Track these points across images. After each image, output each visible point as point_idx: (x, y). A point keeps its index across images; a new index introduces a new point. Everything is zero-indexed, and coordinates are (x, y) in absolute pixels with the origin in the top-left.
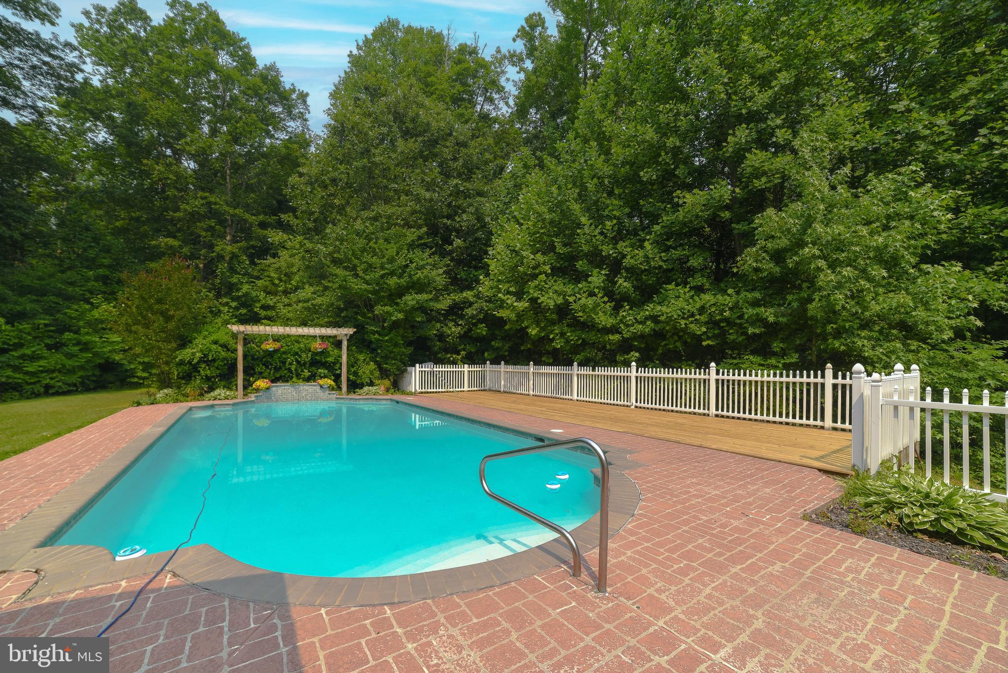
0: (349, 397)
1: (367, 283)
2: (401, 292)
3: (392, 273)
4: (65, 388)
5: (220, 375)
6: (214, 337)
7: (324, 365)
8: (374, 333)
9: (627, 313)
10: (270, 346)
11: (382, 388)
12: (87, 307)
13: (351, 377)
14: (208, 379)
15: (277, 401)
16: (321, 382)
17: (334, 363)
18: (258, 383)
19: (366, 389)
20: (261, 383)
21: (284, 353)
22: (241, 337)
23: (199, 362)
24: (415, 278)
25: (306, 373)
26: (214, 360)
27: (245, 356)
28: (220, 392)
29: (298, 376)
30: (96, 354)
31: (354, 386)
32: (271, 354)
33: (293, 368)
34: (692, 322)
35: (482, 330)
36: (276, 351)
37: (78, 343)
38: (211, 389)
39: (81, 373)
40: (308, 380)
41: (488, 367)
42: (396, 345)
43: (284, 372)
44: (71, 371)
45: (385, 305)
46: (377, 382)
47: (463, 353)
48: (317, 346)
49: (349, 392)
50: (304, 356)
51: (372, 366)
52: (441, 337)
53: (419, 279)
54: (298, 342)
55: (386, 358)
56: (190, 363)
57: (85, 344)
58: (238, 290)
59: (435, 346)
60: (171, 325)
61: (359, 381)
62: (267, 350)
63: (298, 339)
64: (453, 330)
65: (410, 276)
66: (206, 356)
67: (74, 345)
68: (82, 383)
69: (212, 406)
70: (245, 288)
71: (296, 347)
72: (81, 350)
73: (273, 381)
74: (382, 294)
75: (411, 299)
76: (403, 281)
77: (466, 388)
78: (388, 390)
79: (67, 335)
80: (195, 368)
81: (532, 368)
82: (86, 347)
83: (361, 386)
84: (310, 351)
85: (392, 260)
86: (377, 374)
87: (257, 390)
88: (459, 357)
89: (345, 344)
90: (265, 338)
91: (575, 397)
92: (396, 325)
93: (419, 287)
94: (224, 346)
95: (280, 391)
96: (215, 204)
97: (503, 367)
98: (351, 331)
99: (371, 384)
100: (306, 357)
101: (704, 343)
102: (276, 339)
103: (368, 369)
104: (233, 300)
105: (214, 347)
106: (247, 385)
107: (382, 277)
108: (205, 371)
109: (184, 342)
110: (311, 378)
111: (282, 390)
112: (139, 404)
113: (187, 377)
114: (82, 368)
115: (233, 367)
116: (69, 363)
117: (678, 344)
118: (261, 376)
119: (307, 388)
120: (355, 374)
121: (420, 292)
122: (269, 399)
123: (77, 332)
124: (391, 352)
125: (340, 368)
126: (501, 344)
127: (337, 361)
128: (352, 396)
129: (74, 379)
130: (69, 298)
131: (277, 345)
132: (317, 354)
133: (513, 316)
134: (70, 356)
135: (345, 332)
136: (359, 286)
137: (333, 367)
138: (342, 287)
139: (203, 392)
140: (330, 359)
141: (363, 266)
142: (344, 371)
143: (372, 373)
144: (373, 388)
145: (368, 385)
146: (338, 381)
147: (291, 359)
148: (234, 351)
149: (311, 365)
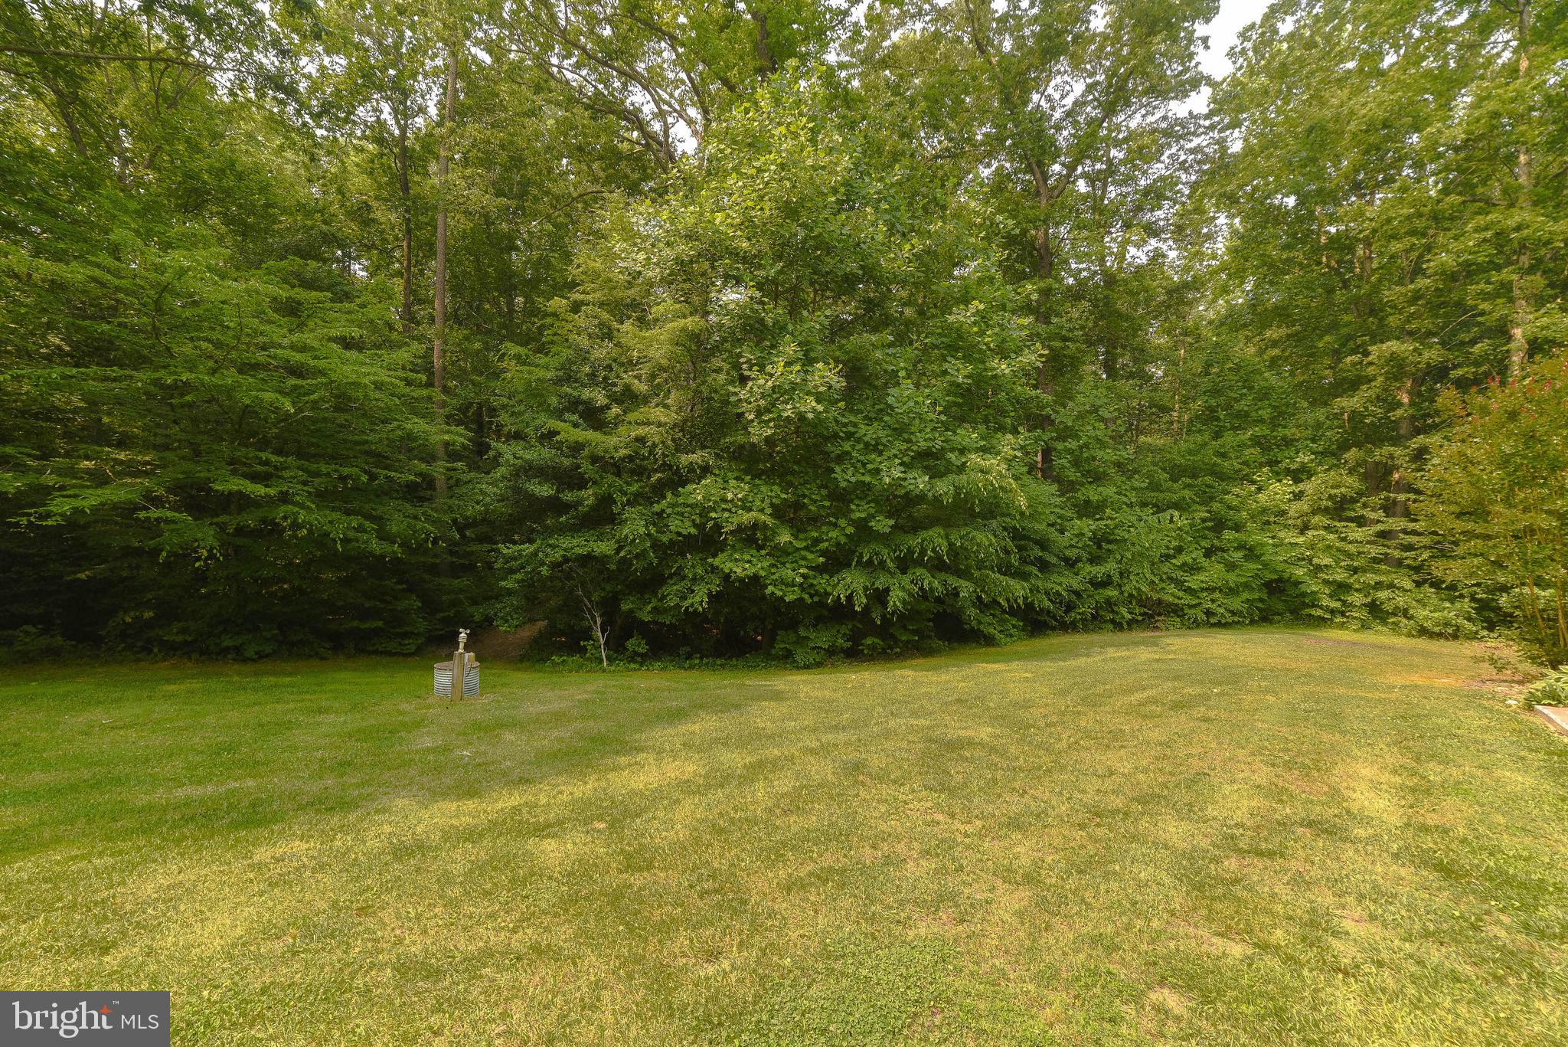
4: (1229, 618)
12: (1249, 489)
30: (1265, 565)
37: (1241, 547)
39: (1245, 595)
44: (1233, 592)
57: (1251, 549)
67: (1237, 549)
68: (1248, 611)
72: (1246, 558)
79: (1228, 535)
82: (1251, 553)
114: (1247, 586)
116: (1232, 578)
123: (1237, 527)
129: (1237, 603)
130: (1226, 478)
134: (1231, 567)
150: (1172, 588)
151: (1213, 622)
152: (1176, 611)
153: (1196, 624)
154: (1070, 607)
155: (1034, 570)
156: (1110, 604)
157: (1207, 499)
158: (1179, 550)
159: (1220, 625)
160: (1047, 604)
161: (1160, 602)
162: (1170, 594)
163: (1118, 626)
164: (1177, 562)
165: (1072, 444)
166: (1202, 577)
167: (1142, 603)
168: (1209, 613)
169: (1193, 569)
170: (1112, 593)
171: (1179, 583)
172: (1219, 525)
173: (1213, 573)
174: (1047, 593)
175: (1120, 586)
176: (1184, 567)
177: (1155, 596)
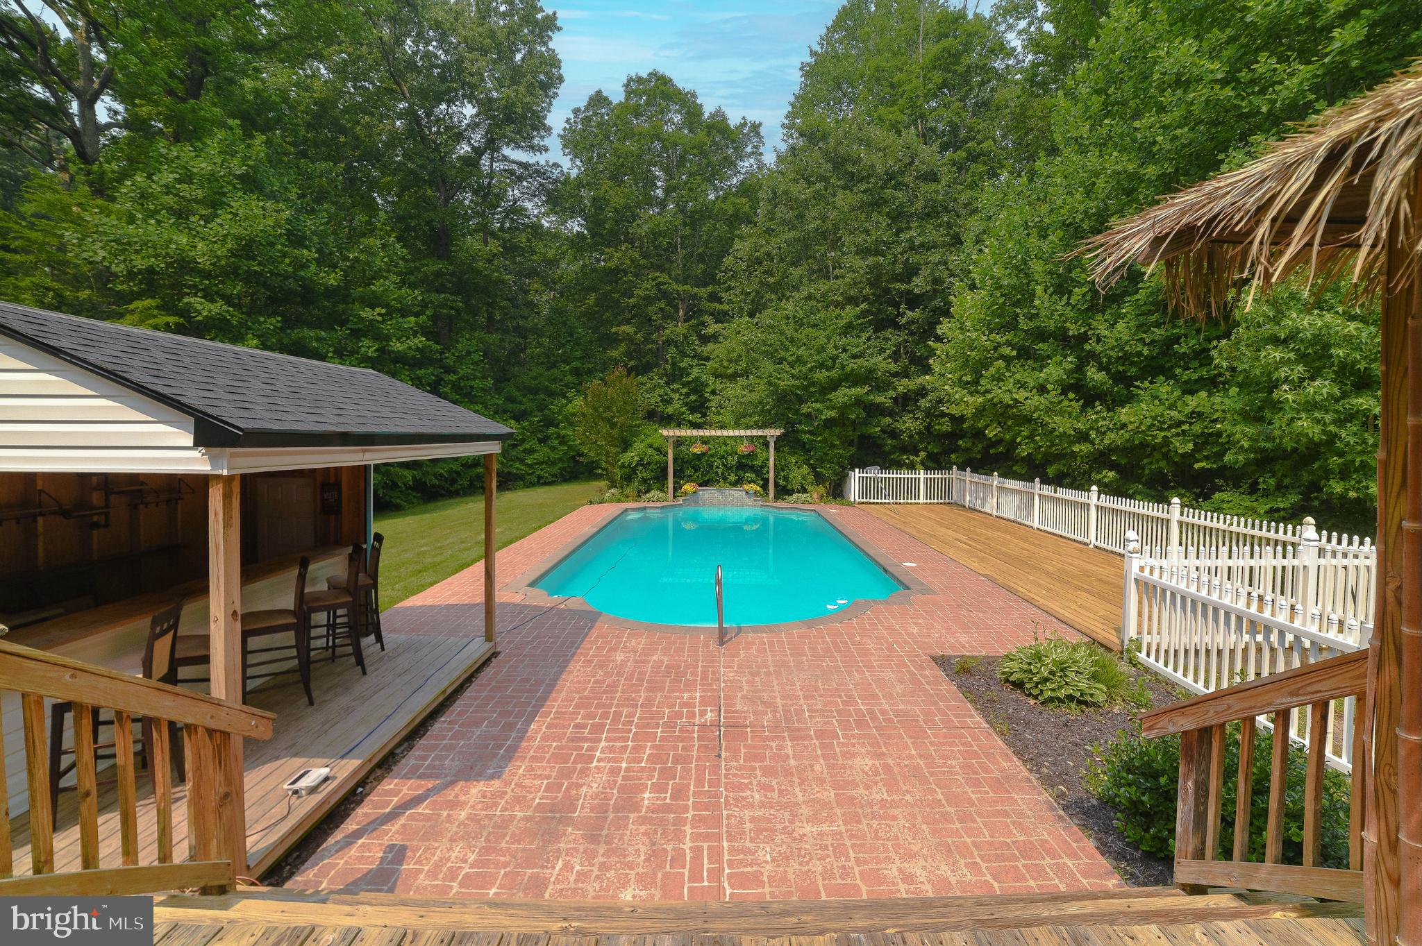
0: (776, 505)
1: (793, 376)
2: (834, 386)
3: (821, 366)
4: (550, 478)
5: (654, 478)
6: (650, 441)
7: (752, 468)
8: (805, 432)
9: (1097, 416)
10: (698, 449)
11: (815, 496)
12: (564, 402)
13: (782, 482)
14: (644, 481)
15: (703, 505)
16: (746, 487)
17: (762, 467)
18: (686, 487)
19: (795, 496)
20: (688, 487)
21: (712, 456)
22: (671, 441)
23: (637, 465)
24: (848, 369)
25: (733, 477)
26: (649, 464)
27: (675, 460)
28: (653, 494)
29: (725, 479)
30: (570, 447)
31: (783, 491)
32: (698, 457)
33: (720, 471)
34: (1178, 435)
35: (946, 426)
36: (703, 454)
37: (559, 436)
38: (649, 490)
39: (560, 465)
40: (734, 484)
41: (955, 473)
42: (832, 446)
43: (711, 476)
44: (552, 463)
45: (816, 402)
46: (810, 488)
47: (923, 454)
48: (743, 449)
49: (777, 498)
50: (730, 458)
51: (805, 469)
52: (894, 434)
53: (852, 370)
54: (726, 444)
55: (821, 460)
56: (630, 465)
57: (563, 437)
58: (688, 375)
59: (886, 444)
60: (616, 432)
61: (789, 487)
62: (696, 454)
63: (725, 441)
64: (909, 424)
65: (843, 367)
66: (642, 459)
67: (556, 438)
68: (561, 474)
69: (645, 508)
70: (695, 372)
71: (721, 451)
72: (560, 443)
73: (700, 485)
74: (812, 389)
75: (843, 395)
76: (834, 373)
77: (922, 500)
78: (821, 497)
79: (552, 430)
80: (634, 471)
81: (995, 480)
82: (563, 440)
83: (790, 492)
84: (736, 453)
85: (822, 349)
86: (811, 478)
87: (686, 494)
88: (919, 459)
89: (772, 445)
90: (692, 441)
91: (1036, 525)
92: (829, 423)
93: (855, 379)
94: (658, 450)
95: (707, 496)
96: (665, 283)
97: (968, 475)
98: (778, 432)
99: (804, 490)
100: (733, 460)
101: (1197, 466)
102: (705, 441)
103: (799, 473)
104: (684, 385)
105: (649, 450)
106: (676, 490)
107: (811, 370)
108: (642, 474)
109: (626, 445)
110: (739, 482)
111: (708, 494)
112: (591, 503)
113: (628, 479)
114: (560, 460)
115: (664, 470)
116: (554, 456)
117: (1163, 464)
118: (690, 479)
119: (733, 493)
120: (786, 478)
121: (855, 384)
122: (696, 503)
123: (557, 426)
124: (826, 454)
125: (768, 472)
126: (969, 445)
127: (765, 465)
128: (780, 504)
129: (555, 470)
130: (552, 394)
131: (705, 448)
132: (743, 456)
133: (968, 412)
134: (553, 449)
135: (773, 433)
136: (786, 382)
137: (760, 471)
138: (769, 383)
139: (640, 494)
140: (758, 463)
141: (791, 359)
142: (772, 475)
143: (804, 478)
144: (803, 496)
145: (799, 492)
146: (765, 486)
147: (718, 462)
148: (666, 454)
149: (738, 468)
150: (517, 465)
151: (541, 482)
152: (521, 478)
153: (532, 485)
154: (453, 481)
156: (479, 477)
157: (541, 408)
158: (523, 441)
159: (546, 484)
160: (435, 482)
161: (509, 473)
162: (517, 468)
164: (520, 448)
165: (452, 377)
166: (536, 456)
168: (539, 477)
169: (531, 451)
170: (480, 470)
171: (522, 461)
172: (549, 422)
173: (543, 452)
174: (435, 475)
176: (525, 451)
177: (506, 470)
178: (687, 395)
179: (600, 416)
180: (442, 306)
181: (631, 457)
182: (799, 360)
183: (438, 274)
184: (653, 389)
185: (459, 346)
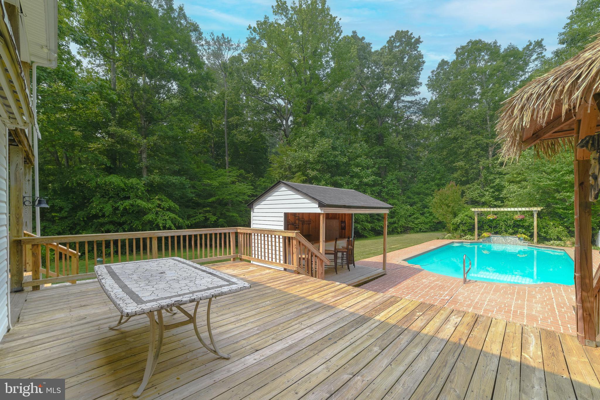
0: (540, 245)
1: (550, 180)
4: (425, 230)
5: (468, 229)
6: (466, 213)
7: (523, 227)
8: (560, 209)
10: (491, 217)
11: (567, 243)
12: (432, 198)
13: (542, 234)
14: (463, 231)
15: (494, 243)
16: (519, 236)
17: (529, 226)
18: (484, 234)
19: (552, 242)
21: (498, 220)
22: (476, 213)
23: (460, 224)
26: (465, 223)
27: (479, 222)
28: (468, 236)
29: (506, 231)
30: (434, 217)
31: (543, 239)
32: (491, 221)
33: (503, 228)
36: (494, 220)
37: (429, 212)
38: (465, 235)
39: (430, 224)
40: (512, 234)
43: (497, 230)
44: (426, 223)
46: (564, 238)
48: (517, 217)
49: (539, 242)
50: (509, 222)
51: (561, 228)
54: (507, 215)
56: (456, 224)
57: (431, 212)
58: (493, 182)
60: (450, 209)
61: (548, 237)
62: (489, 219)
63: (507, 213)
66: (462, 221)
67: (428, 213)
68: (430, 228)
69: (462, 242)
70: (497, 181)
71: (504, 218)
72: (430, 215)
73: (492, 234)
79: (426, 210)
80: (458, 226)
82: (431, 214)
83: (549, 240)
84: (513, 219)
86: (565, 233)
87: (484, 237)
89: (535, 215)
90: (488, 213)
94: (470, 217)
95: (495, 239)
98: (539, 209)
99: (559, 239)
100: (511, 223)
102: (495, 214)
103: (556, 230)
104: (491, 188)
105: (466, 217)
106: (479, 235)
108: (462, 227)
109: (455, 215)
110: (515, 233)
111: (497, 238)
112: (438, 239)
113: (456, 229)
114: (430, 222)
115: (473, 226)
116: (427, 220)
118: (486, 230)
119: (511, 238)
120: (546, 233)
122: (490, 242)
123: (428, 208)
125: (533, 229)
127: (531, 225)
129: (427, 226)
130: (427, 195)
131: (495, 216)
132: (517, 221)
134: (427, 217)
135: (536, 209)
136: (545, 183)
137: (528, 229)
138: (534, 184)
139: (461, 237)
140: (526, 224)
141: (549, 171)
142: (535, 231)
143: (559, 232)
144: (558, 242)
145: (555, 240)
146: (532, 236)
147: (502, 223)
148: (474, 220)
149: (514, 227)
150: (411, 223)
151: (421, 231)
152: (413, 229)
153: (418, 232)
155: (376, 221)
156: (396, 228)
157: (421, 201)
158: (413, 214)
159: (423, 232)
160: (379, 228)
161: (408, 227)
162: (411, 225)
163: (398, 233)
164: (413, 217)
165: (386, 190)
166: (419, 220)
167: (403, 227)
168: (420, 229)
169: (417, 218)
170: (396, 225)
171: (413, 222)
172: (425, 207)
173: (422, 219)
174: (379, 226)
175: (398, 223)
177: (406, 225)
178: (493, 192)
179: (443, 203)
180: (381, 163)
181: (458, 220)
182: (554, 171)
183: (379, 152)
184: (475, 190)
185: (388, 178)
